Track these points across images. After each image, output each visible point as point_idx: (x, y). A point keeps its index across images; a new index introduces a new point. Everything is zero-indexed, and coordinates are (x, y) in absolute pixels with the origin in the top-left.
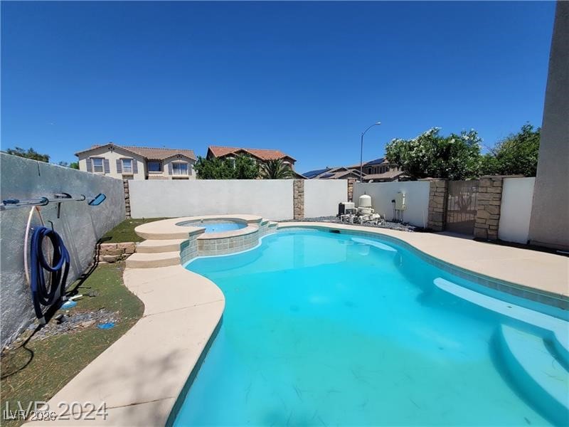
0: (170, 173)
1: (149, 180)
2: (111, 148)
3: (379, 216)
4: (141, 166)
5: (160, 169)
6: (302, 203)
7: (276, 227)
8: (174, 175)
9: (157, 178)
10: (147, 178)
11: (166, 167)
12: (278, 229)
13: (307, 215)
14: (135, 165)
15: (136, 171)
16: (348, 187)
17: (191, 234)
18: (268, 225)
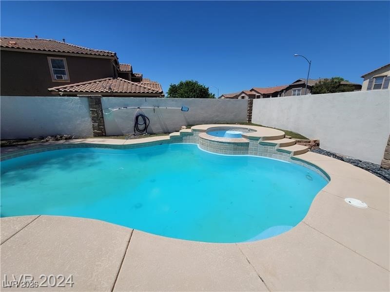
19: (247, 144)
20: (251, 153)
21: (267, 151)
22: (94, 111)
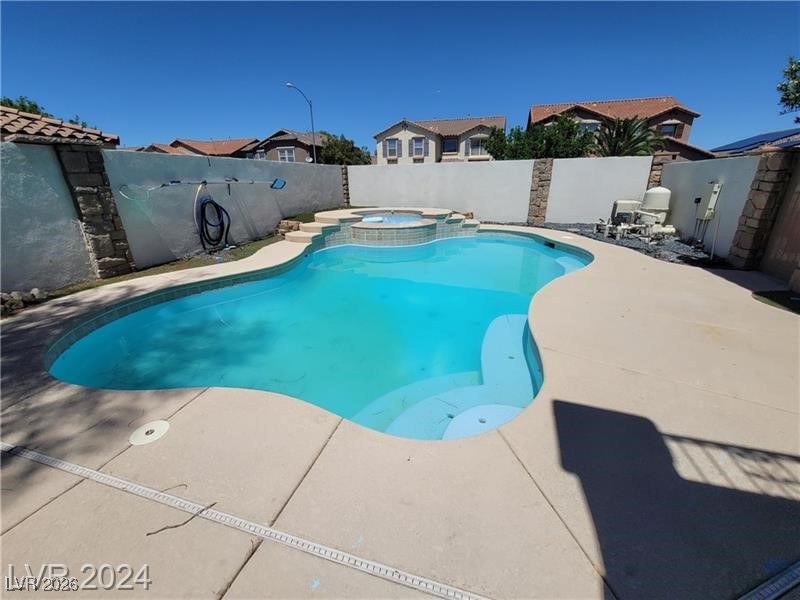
0: (467, 154)
1: (442, 163)
2: (404, 125)
3: (673, 230)
4: (432, 145)
5: (456, 149)
6: (545, 199)
7: (476, 229)
8: (471, 157)
9: (451, 160)
10: (439, 160)
11: (462, 145)
12: (480, 231)
13: (550, 218)
14: (427, 144)
15: (427, 154)
16: (652, 170)
17: (342, 221)
18: (461, 224)
19: (433, 227)
20: (439, 237)
21: (452, 231)
22: (91, 193)
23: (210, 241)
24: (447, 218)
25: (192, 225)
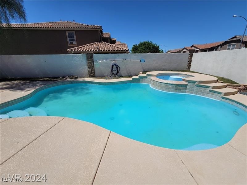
19: (186, 86)
20: (188, 92)
21: (201, 91)
22: (89, 62)
23: (113, 74)
24: (197, 83)
25: (110, 70)
